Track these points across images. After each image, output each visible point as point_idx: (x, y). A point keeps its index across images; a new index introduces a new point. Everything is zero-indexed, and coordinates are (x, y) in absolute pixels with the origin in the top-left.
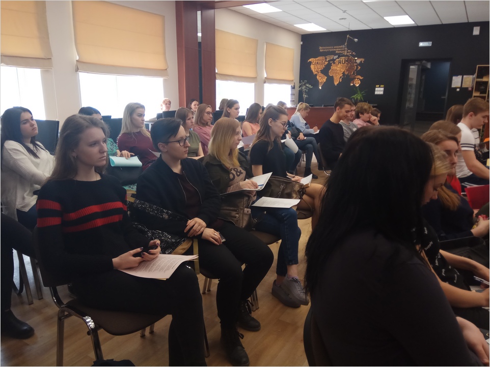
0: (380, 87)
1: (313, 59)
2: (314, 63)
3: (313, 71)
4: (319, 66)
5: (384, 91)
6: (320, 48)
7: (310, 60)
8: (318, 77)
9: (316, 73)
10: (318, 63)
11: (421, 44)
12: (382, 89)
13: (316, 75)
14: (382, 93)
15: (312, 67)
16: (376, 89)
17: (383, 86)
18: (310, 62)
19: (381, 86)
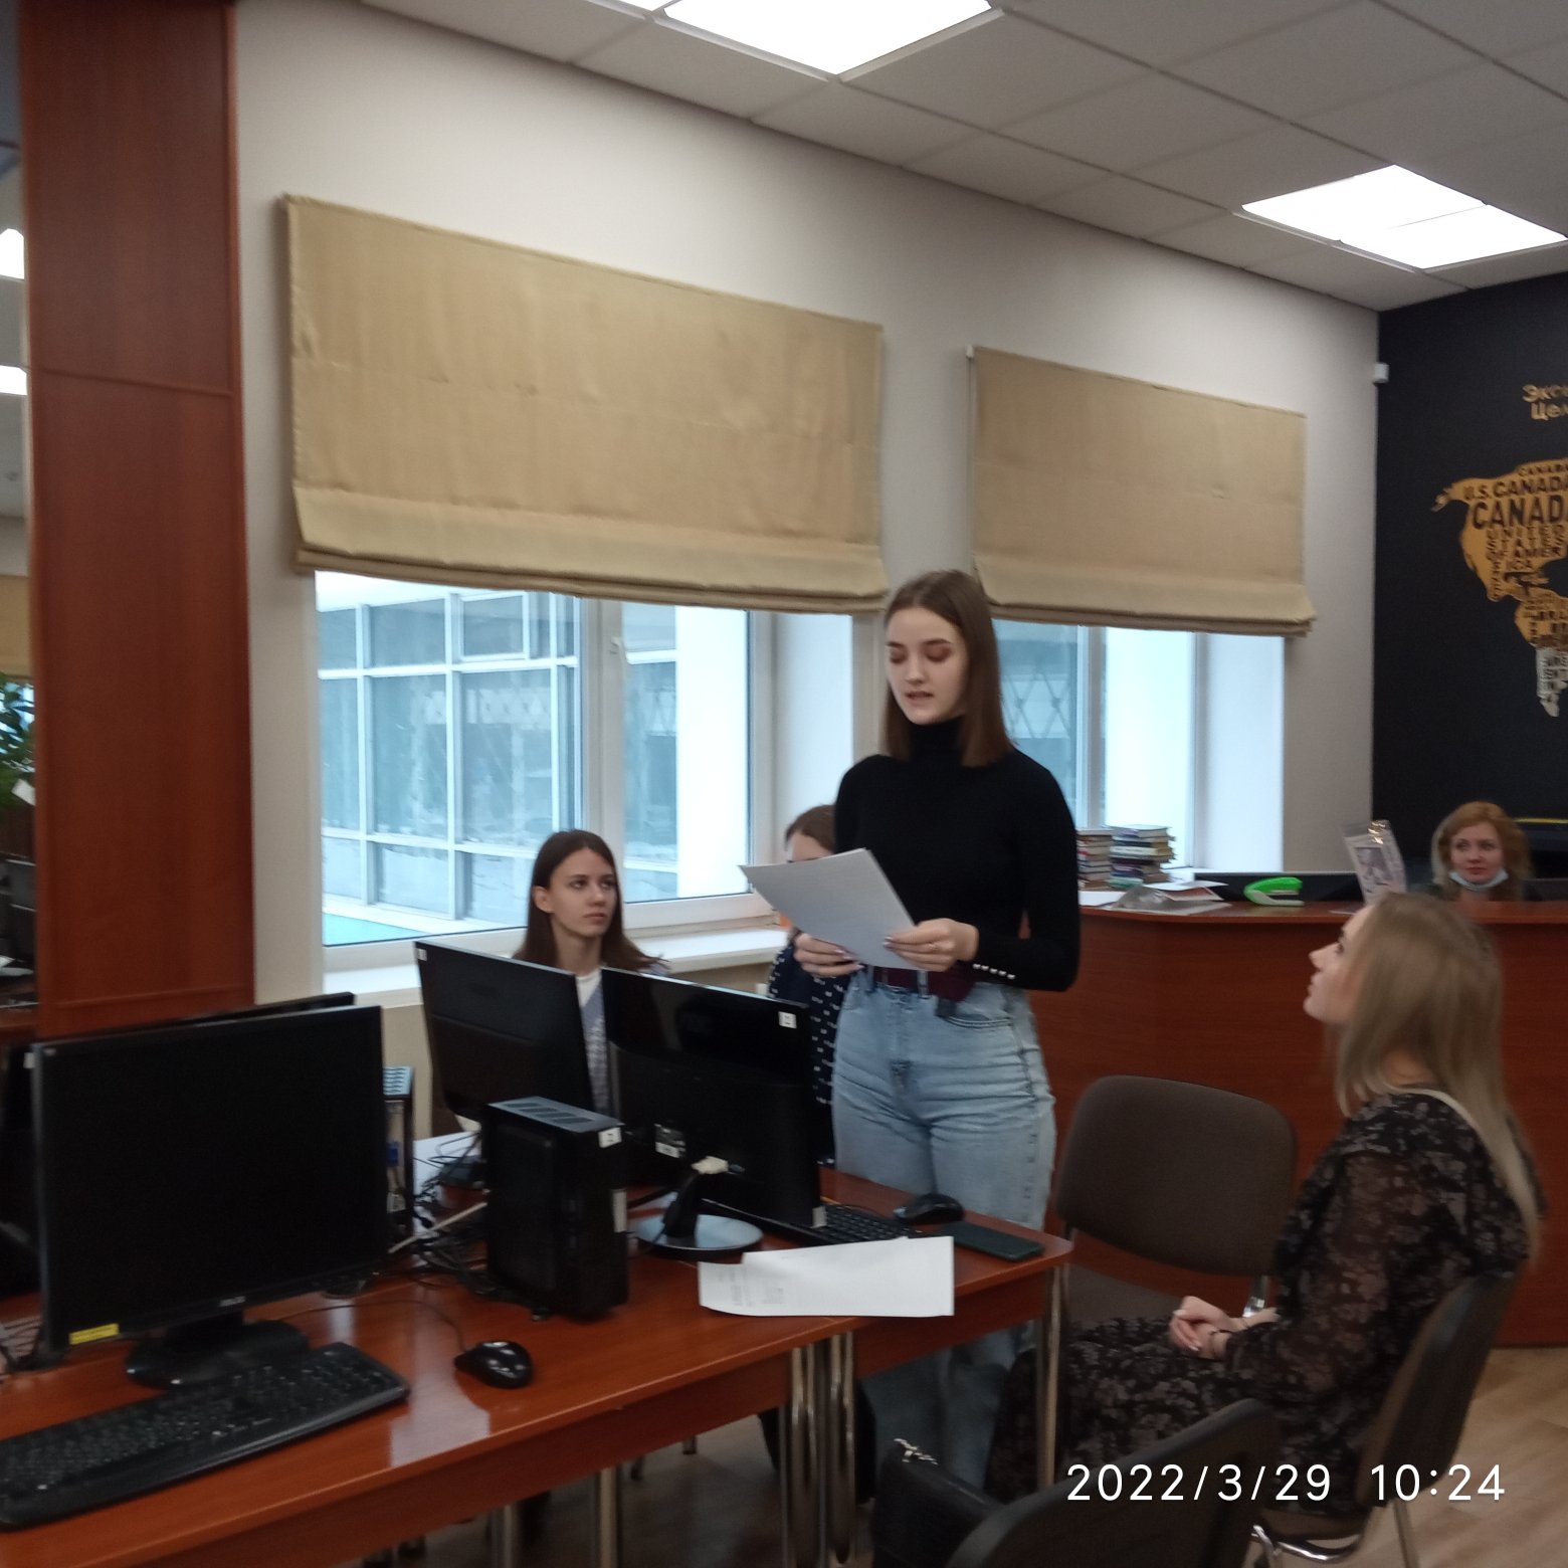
1: (1475, 483)
2: (1484, 515)
3: (1485, 571)
4: (1529, 536)
6: (1534, 393)
7: (1458, 491)
8: (1523, 624)
9: (1507, 587)
10: (1516, 512)
13: (1509, 604)
15: (1474, 544)
18: (1458, 510)
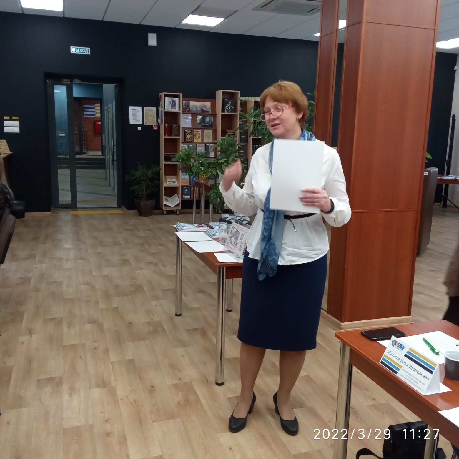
0: (11, 119)
5: (21, 127)
11: (74, 50)
12: (17, 123)
14: (17, 130)
16: (6, 123)
17: (17, 118)
19: (14, 118)
